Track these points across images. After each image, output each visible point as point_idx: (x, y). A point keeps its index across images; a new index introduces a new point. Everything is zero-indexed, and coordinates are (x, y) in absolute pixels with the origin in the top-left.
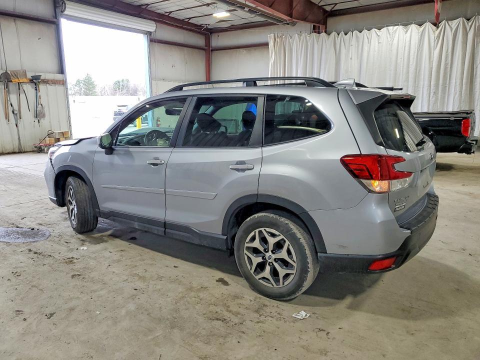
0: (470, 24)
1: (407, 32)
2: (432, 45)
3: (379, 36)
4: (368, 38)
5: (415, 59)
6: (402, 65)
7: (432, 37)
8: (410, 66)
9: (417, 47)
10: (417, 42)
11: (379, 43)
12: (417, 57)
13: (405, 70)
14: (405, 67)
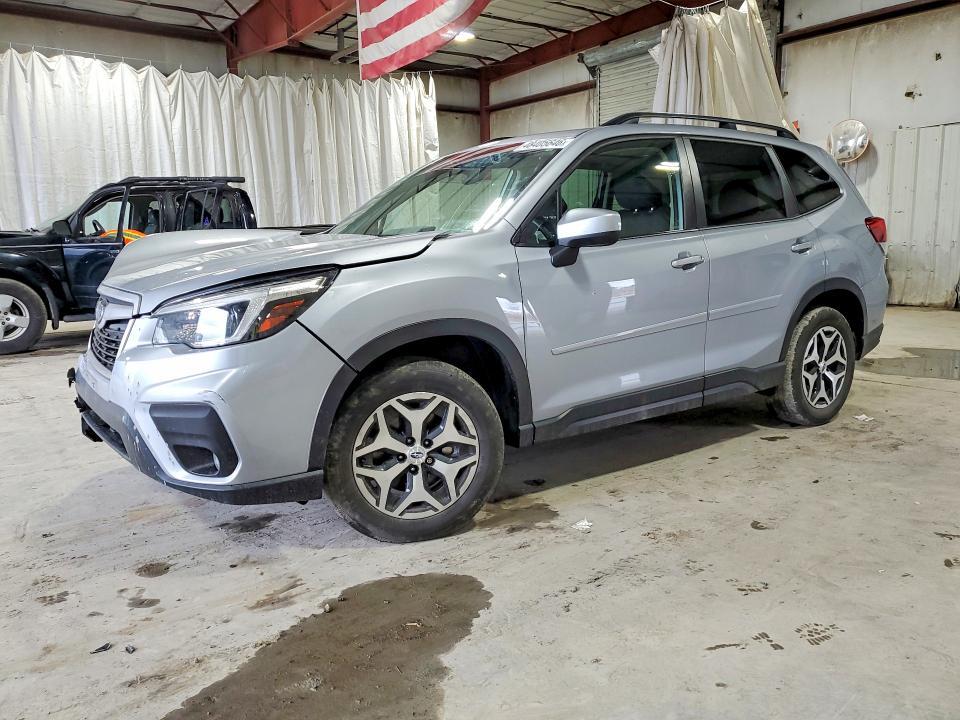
0: (221, 85)
1: (112, 74)
2: (167, 111)
3: (50, 70)
4: (24, 70)
5: (140, 132)
6: (115, 142)
7: (166, 96)
8: (132, 146)
9: (139, 108)
10: (139, 100)
11: (53, 85)
12: (143, 129)
13: (123, 153)
14: (122, 146)
